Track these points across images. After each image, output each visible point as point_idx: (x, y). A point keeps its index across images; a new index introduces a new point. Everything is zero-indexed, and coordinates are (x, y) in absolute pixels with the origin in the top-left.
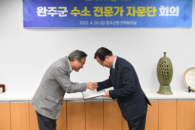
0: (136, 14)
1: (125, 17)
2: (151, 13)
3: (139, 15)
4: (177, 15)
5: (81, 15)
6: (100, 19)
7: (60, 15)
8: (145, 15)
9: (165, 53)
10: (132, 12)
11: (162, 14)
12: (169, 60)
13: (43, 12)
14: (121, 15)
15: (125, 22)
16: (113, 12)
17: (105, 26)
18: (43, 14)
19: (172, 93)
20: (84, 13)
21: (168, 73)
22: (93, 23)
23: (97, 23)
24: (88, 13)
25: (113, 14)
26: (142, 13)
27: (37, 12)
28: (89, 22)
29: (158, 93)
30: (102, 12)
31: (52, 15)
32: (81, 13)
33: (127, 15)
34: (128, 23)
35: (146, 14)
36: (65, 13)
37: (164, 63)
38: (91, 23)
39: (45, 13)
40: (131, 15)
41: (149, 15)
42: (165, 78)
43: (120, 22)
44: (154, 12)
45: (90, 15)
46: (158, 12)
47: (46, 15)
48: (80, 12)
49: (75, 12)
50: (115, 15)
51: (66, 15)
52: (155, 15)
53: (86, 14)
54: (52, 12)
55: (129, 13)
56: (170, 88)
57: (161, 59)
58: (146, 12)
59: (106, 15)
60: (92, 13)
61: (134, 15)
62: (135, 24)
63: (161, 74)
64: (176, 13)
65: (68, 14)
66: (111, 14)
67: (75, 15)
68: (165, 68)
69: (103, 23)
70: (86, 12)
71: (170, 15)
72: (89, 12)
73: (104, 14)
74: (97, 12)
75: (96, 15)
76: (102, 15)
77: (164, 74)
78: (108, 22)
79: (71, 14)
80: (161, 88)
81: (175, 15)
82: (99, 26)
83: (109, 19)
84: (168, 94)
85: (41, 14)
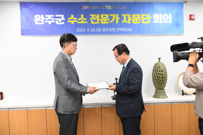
0: (131, 21)
1: (121, 25)
2: (146, 20)
3: (134, 22)
4: (170, 22)
5: (78, 22)
6: (96, 26)
7: (57, 23)
8: (139, 22)
9: (159, 59)
10: (127, 20)
11: (156, 21)
12: (164, 65)
13: (40, 20)
14: (117, 22)
15: (120, 29)
16: (109, 20)
17: (101, 33)
18: (41, 22)
19: (167, 97)
20: (80, 21)
21: (163, 78)
22: (90, 30)
23: (93, 30)
24: (84, 21)
25: (109, 21)
26: (137, 20)
27: (35, 20)
28: (86, 30)
29: (154, 97)
30: (98, 20)
31: (50, 23)
32: (78, 21)
33: (123, 22)
34: (124, 30)
35: (141, 21)
36: (62, 21)
37: (159, 68)
38: (88, 30)
39: (43, 21)
40: (127, 22)
41: (143, 22)
42: (160, 82)
43: (116, 29)
44: (148, 20)
45: (87, 22)
46: (152, 19)
47: (43, 23)
48: (77, 19)
49: (72, 20)
50: (111, 22)
51: (63, 23)
52: (149, 22)
53: (82, 22)
54: (50, 20)
55: (124, 21)
56: (164, 92)
57: (156, 65)
58: (140, 19)
59: (102, 23)
60: (89, 20)
61: (129, 22)
62: (131, 30)
63: (157, 79)
64: (169, 20)
65: (65, 21)
66: (107, 21)
67: (72, 22)
68: (160, 73)
69: (99, 30)
70: (82, 20)
71: (164, 22)
72: (86, 19)
73: (100, 21)
74: (93, 20)
75: (92, 22)
76: (98, 23)
77: (159, 79)
78: (104, 29)
79: (68, 21)
80: (156, 92)
81: (168, 22)
82: (96, 33)
83: (106, 26)
84: (163, 98)
85: (39, 22)
